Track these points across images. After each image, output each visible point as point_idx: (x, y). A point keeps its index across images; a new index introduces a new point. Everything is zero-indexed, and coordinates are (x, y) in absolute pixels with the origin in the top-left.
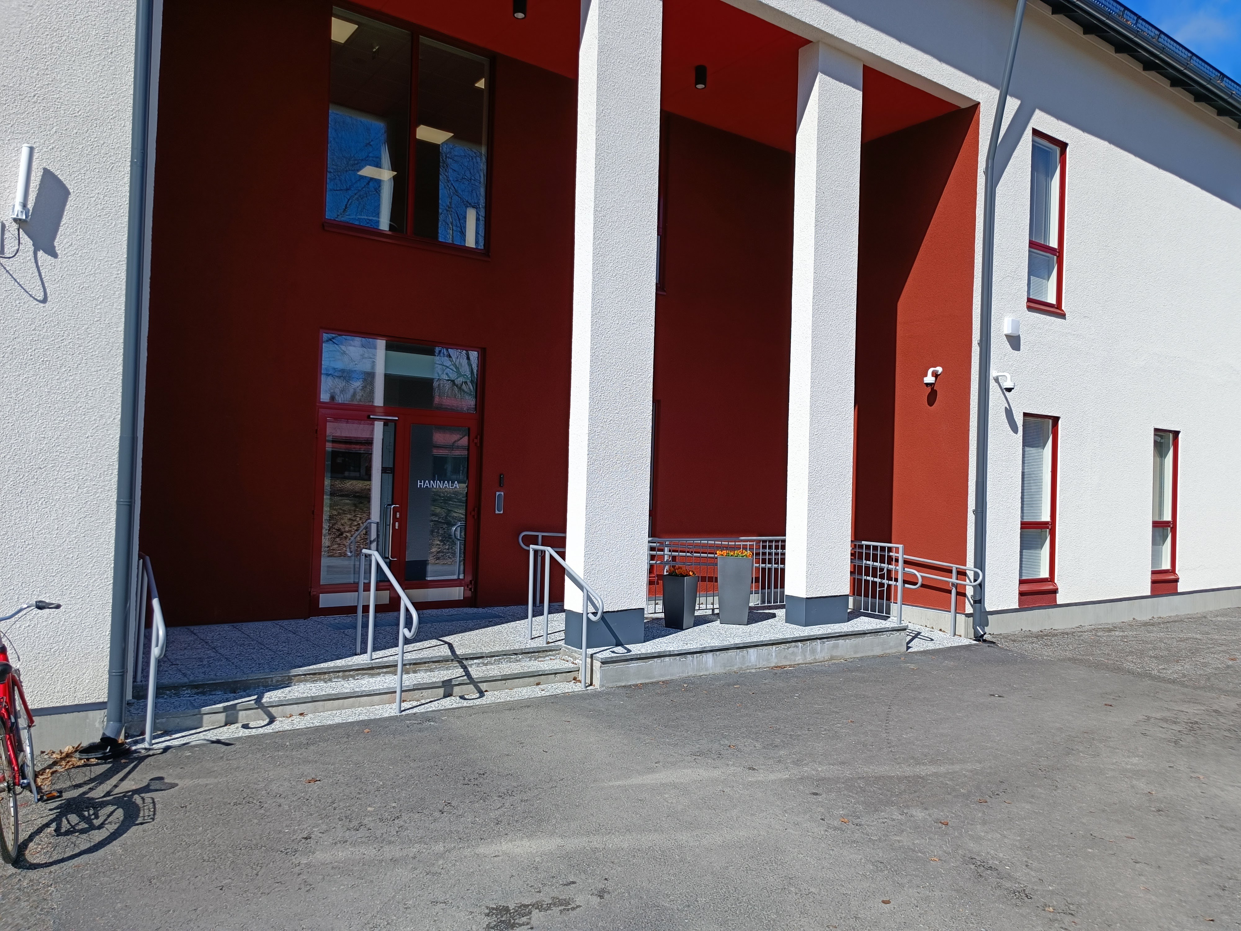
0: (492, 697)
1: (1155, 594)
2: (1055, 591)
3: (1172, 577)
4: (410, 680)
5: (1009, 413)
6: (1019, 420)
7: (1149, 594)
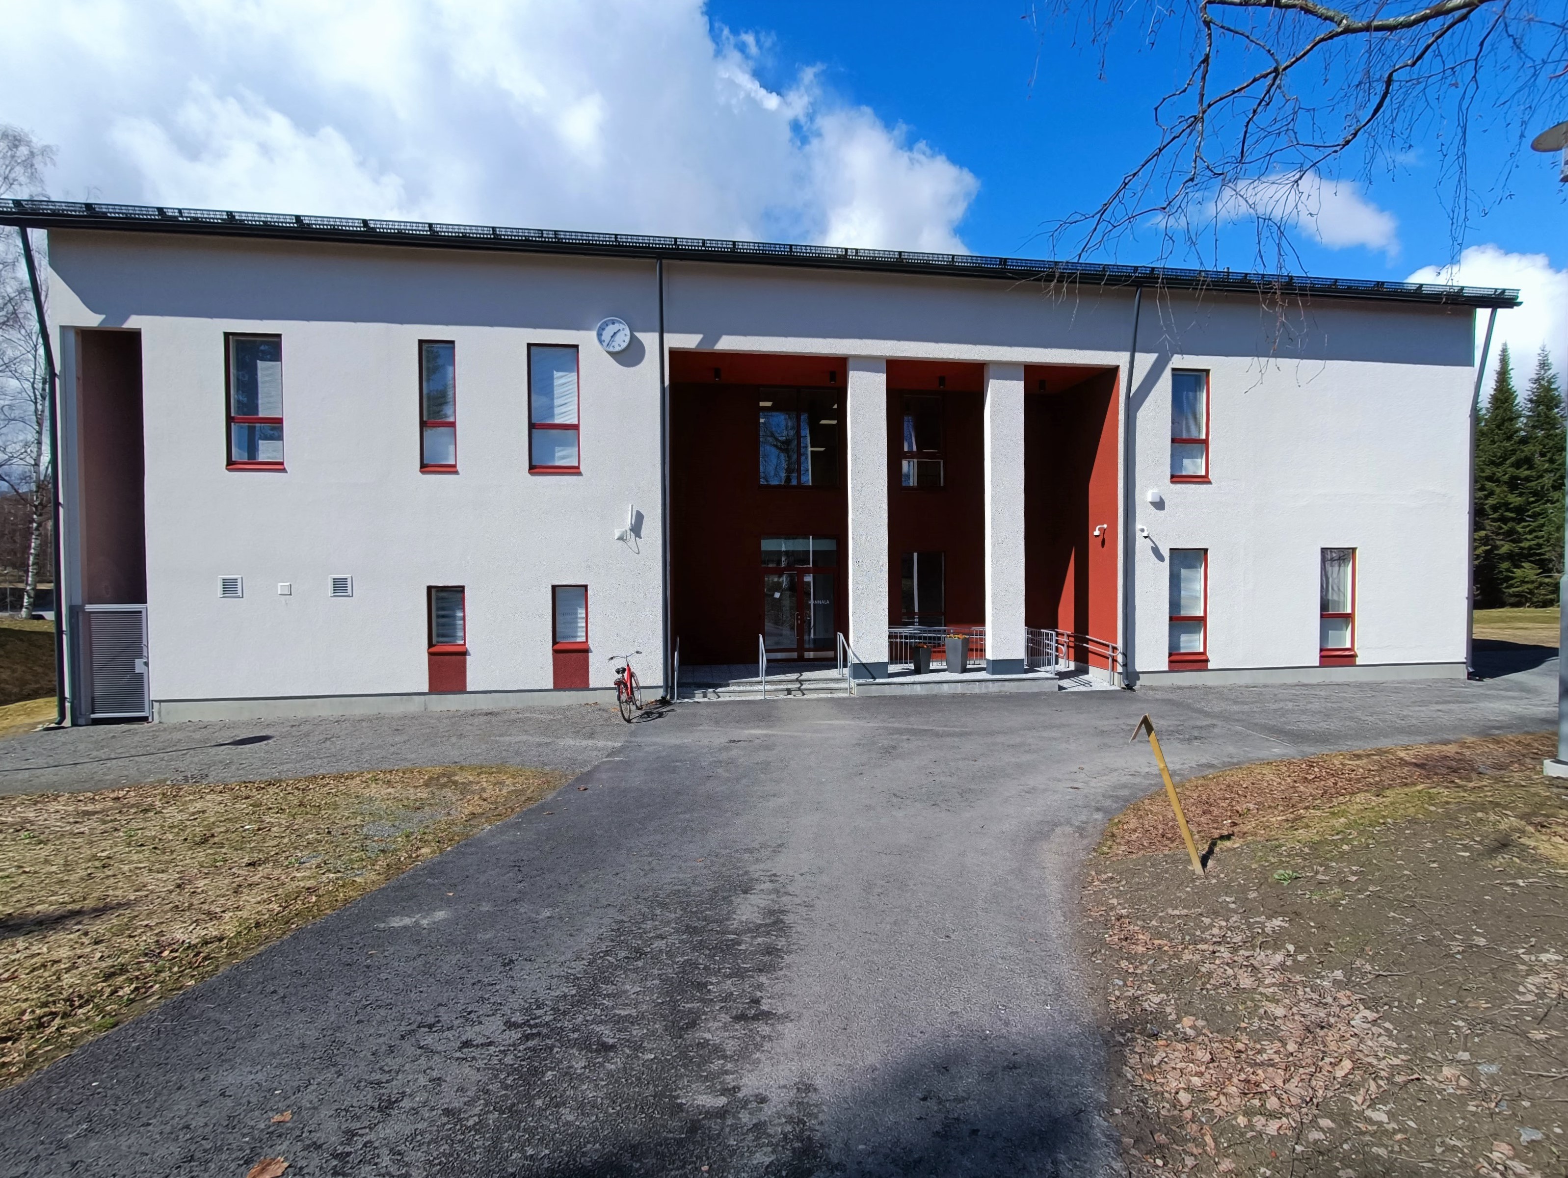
0: (809, 696)
1: (1322, 665)
2: (1207, 661)
3: (1352, 653)
4: (768, 687)
5: (1156, 551)
6: (1166, 555)
7: (1318, 664)
